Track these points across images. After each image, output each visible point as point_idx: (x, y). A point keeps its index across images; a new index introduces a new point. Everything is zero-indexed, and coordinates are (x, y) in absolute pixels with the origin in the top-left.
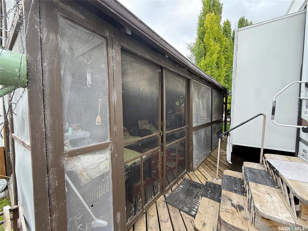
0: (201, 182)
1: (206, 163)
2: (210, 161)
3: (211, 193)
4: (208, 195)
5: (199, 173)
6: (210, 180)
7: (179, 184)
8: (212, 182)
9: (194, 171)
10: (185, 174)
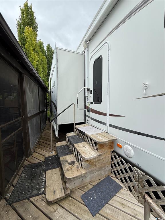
0: (41, 161)
1: (40, 144)
2: (42, 141)
3: (51, 164)
4: (50, 167)
5: (37, 154)
6: (47, 155)
7: (20, 174)
8: (49, 156)
9: (32, 154)
10: (24, 161)
